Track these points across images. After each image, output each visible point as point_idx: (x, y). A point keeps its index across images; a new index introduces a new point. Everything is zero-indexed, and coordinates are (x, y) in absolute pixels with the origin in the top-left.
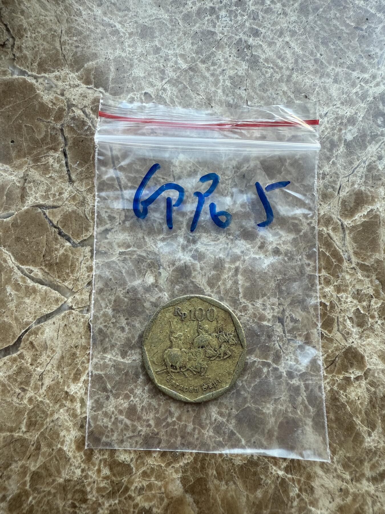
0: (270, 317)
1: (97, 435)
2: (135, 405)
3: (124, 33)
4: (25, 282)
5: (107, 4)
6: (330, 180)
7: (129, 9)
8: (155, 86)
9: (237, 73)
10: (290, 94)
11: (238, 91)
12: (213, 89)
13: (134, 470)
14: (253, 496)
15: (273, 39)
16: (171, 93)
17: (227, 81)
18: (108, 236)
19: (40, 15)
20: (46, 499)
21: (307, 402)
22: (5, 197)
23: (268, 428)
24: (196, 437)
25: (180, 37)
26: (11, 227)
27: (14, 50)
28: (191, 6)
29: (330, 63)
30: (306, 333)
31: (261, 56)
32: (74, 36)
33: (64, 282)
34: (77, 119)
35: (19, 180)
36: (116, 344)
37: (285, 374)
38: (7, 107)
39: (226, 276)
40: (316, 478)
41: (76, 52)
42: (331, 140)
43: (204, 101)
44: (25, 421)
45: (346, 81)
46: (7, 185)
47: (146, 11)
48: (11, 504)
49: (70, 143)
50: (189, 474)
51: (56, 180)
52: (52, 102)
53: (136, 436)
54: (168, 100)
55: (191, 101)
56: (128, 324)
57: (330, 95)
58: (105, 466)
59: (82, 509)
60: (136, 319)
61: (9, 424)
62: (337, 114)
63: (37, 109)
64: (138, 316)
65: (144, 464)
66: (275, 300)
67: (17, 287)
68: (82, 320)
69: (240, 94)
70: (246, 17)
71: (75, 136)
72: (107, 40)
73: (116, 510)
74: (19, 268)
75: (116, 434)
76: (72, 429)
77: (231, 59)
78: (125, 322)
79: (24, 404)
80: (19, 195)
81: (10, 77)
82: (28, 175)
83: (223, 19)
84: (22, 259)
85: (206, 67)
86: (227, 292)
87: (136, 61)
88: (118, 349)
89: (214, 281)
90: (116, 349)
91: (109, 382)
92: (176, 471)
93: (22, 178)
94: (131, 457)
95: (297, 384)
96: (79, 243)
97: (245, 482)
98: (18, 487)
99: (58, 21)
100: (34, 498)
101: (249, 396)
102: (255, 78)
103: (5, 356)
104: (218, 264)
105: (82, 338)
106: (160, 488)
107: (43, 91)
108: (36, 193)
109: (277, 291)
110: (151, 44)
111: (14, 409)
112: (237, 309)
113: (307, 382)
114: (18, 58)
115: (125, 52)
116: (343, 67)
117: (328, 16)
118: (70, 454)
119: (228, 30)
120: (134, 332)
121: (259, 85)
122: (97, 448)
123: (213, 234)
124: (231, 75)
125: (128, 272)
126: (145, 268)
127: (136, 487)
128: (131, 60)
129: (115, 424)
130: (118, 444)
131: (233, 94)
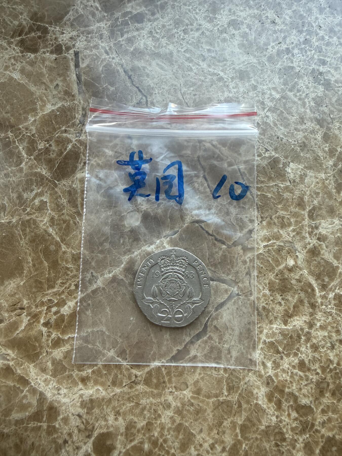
1: (281, 388)
2: (303, 360)
3: (227, 78)
5: (210, 58)
7: (226, 60)
8: (260, 115)
9: (317, 95)
11: (321, 109)
12: (303, 110)
13: (315, 410)
15: (337, 65)
16: (273, 118)
17: (311, 102)
18: (252, 235)
19: (162, 75)
20: (255, 444)
22: (169, 220)
25: (269, 74)
26: (178, 241)
28: (271, 49)
31: (332, 79)
32: (190, 87)
33: (228, 276)
34: (209, 151)
35: (176, 204)
41: (195, 100)
43: (298, 120)
44: (225, 387)
46: (168, 210)
47: (239, 59)
48: (230, 453)
49: (207, 169)
53: (310, 384)
54: (272, 124)
55: (289, 122)
56: (283, 299)
58: (293, 411)
59: (284, 447)
60: (288, 294)
61: (214, 392)
64: (289, 292)
65: (321, 403)
68: (249, 302)
69: (323, 110)
70: (313, 51)
72: (216, 86)
73: (309, 442)
75: (294, 385)
76: (261, 387)
77: (310, 85)
78: (281, 297)
79: (221, 374)
80: (179, 216)
83: (298, 56)
85: (294, 94)
87: (241, 99)
88: (280, 319)
89: (339, 255)
90: (279, 320)
91: (281, 346)
94: (310, 400)
96: (232, 244)
98: (232, 438)
99: (176, 78)
100: (246, 445)
102: (331, 96)
103: (198, 340)
104: (338, 241)
110: (249, 83)
111: (215, 379)
115: (232, 93)
118: (265, 406)
119: (302, 63)
120: (288, 304)
121: (336, 101)
122: (283, 398)
123: (329, 220)
124: (313, 97)
125: (273, 260)
126: (285, 254)
127: (320, 422)
128: (237, 98)
129: (291, 377)
130: (298, 392)
131: (318, 111)
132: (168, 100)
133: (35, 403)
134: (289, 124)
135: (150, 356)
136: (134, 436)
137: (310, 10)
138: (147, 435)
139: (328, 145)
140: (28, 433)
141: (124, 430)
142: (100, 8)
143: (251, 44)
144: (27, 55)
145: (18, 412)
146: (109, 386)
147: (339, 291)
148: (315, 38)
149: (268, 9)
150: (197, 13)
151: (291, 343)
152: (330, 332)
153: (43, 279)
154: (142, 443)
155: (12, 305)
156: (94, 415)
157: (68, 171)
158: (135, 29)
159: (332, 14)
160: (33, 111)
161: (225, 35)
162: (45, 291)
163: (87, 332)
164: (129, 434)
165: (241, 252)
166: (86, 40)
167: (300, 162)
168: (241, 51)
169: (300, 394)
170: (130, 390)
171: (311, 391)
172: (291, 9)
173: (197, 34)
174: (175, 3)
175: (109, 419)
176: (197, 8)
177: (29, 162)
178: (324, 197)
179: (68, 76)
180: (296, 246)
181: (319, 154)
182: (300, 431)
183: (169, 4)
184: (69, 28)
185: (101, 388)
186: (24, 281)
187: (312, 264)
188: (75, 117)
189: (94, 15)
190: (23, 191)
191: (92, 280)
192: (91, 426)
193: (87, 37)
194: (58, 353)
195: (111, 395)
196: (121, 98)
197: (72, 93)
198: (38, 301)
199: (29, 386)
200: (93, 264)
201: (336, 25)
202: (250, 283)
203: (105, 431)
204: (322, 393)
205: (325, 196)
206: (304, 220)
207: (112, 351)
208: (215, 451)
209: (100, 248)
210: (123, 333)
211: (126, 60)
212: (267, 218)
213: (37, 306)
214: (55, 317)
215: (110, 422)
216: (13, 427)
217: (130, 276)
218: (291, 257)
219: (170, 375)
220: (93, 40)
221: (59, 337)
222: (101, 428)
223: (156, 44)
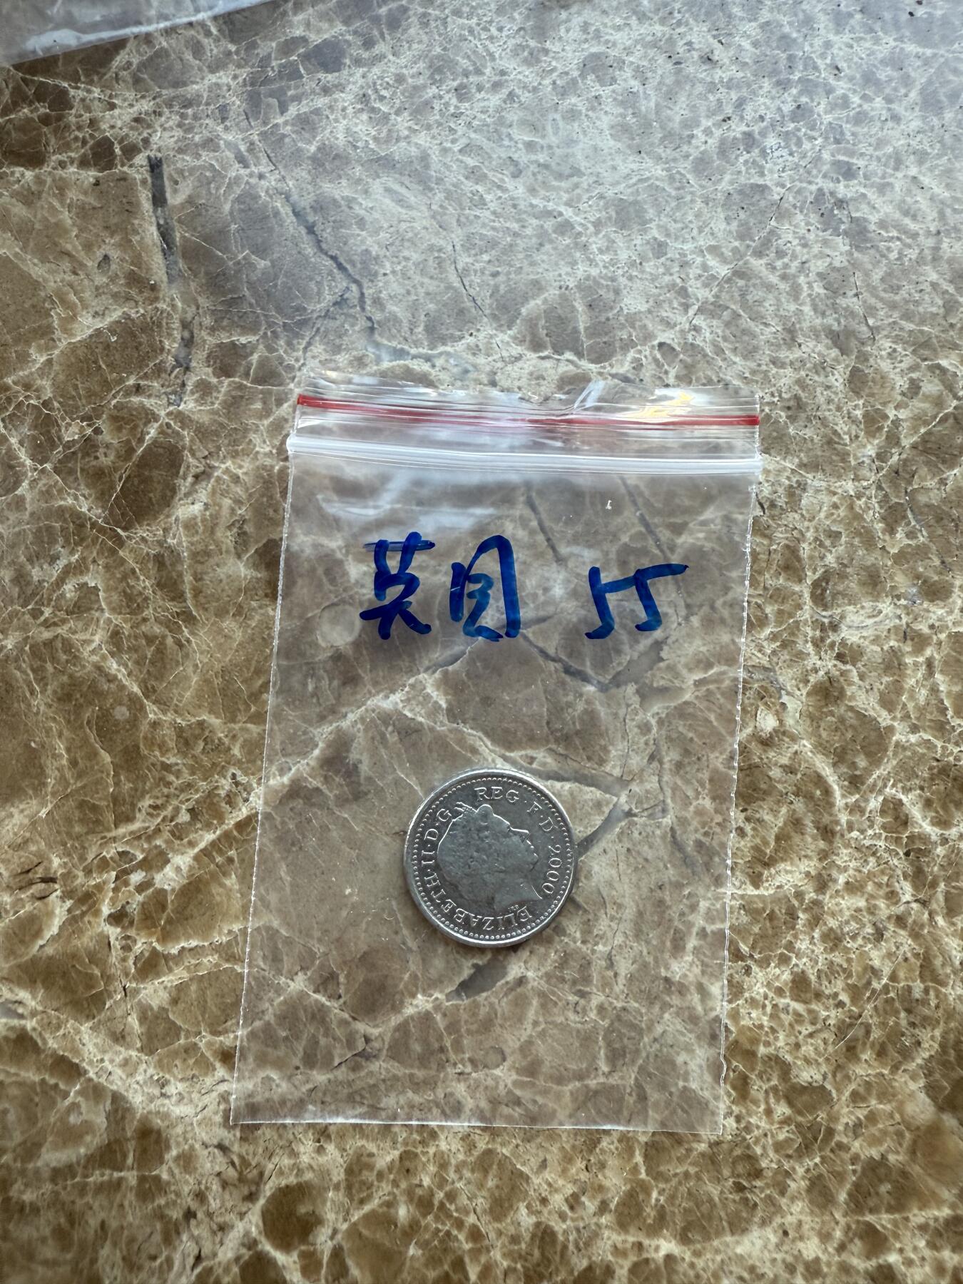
1: (747, 1046)
2: (803, 972)
3: (583, 225)
5: (532, 167)
7: (580, 171)
8: (675, 325)
9: (831, 264)
10: (945, 286)
11: (842, 302)
12: (793, 307)
13: (834, 1095)
15: (883, 177)
16: (712, 333)
17: (815, 285)
18: (664, 654)
19: (400, 221)
20: (683, 1189)
22: (437, 622)
24: (933, 1004)
25: (699, 210)
27: (368, 308)
28: (703, 138)
31: (871, 217)
32: (481, 253)
33: (600, 765)
39: (912, 682)
41: (496, 289)
43: (779, 336)
44: (602, 1052)
46: (434, 596)
47: (614, 168)
48: (620, 1214)
50: (937, 1076)
53: (822, 1030)
54: (709, 350)
55: (755, 342)
56: (748, 819)
58: (778, 1101)
59: (757, 1191)
60: (760, 807)
61: (573, 1066)
64: (763, 800)
65: (848, 1077)
68: (658, 832)
69: (849, 306)
70: (819, 141)
72: (555, 249)
73: (820, 1176)
74: (506, 759)
75: (781, 1036)
76: (696, 1047)
77: (812, 236)
78: (742, 816)
79: (592, 1020)
81: (374, 368)
83: (776, 154)
84: (506, 739)
85: (767, 264)
86: (921, 710)
87: (623, 281)
88: (742, 872)
89: (893, 696)
90: (738, 873)
91: (744, 940)
92: (914, 1077)
94: (822, 1071)
96: (610, 682)
98: (625, 1179)
99: (441, 226)
100: (661, 1192)
102: (870, 267)
104: (891, 660)
106: (891, 1116)
110: (644, 237)
111: (575, 1034)
112: (949, 741)
114: (379, 322)
115: (597, 265)
118: (706, 1094)
119: (789, 176)
120: (763, 833)
121: (882, 280)
122: (753, 1070)
123: (868, 604)
124: (820, 270)
125: (720, 717)
126: (752, 701)
127: (847, 1124)
128: (613, 279)
129: (774, 1016)
130: (790, 1052)
131: (835, 308)
132: (421, 291)
133: (101, 1121)
134: (756, 349)
135: (401, 986)
136: (368, 1188)
137: (808, 21)
138: (404, 1185)
139: (861, 402)
140: (89, 1198)
141: (342, 1176)
142: (214, 31)
143: (646, 126)
144: (13, 173)
145: (56, 1147)
146: (297, 1068)
147: (893, 791)
148: (824, 102)
149: (691, 21)
150: (491, 38)
151: (770, 932)
152: (872, 897)
153: (100, 799)
154: (390, 1204)
155: (22, 873)
156: (261, 1142)
157: (150, 499)
158: (318, 90)
159: (871, 30)
160: (42, 336)
161: (574, 100)
162: (109, 830)
163: (230, 932)
164: (357, 1185)
165: (637, 699)
166: (180, 125)
167: (787, 453)
168: (619, 145)
169: (796, 1058)
170: (352, 1076)
171: (825, 1049)
172: (755, 20)
173: (495, 100)
174: (430, 11)
175: (302, 1149)
176: (491, 22)
177: (40, 479)
178: (852, 545)
179: (136, 232)
180: (781, 679)
181: (838, 428)
182: (798, 1150)
183: (411, 13)
184: (128, 90)
185: (274, 1075)
186: (50, 806)
187: (823, 725)
188: (162, 349)
189: (197, 50)
190: (30, 560)
191: (235, 794)
192: (255, 1172)
193: (183, 116)
194: (155, 992)
195: (304, 1090)
196: (290, 288)
197: (149, 280)
198: (90, 856)
199: (82, 1079)
200: (236, 751)
201: (882, 62)
202: (659, 782)
203: (292, 1180)
204: (851, 1051)
205: (856, 541)
206: (799, 607)
207: (300, 977)
208: (580, 1212)
209: (253, 709)
210: (326, 931)
211: (297, 181)
212: (701, 606)
213: (88, 872)
214: (140, 898)
215: (305, 1159)
216: (48, 1187)
217: (337, 779)
218: (768, 707)
219: (458, 1031)
220: (201, 126)
221: (154, 948)
222: (281, 1173)
223: (379, 132)
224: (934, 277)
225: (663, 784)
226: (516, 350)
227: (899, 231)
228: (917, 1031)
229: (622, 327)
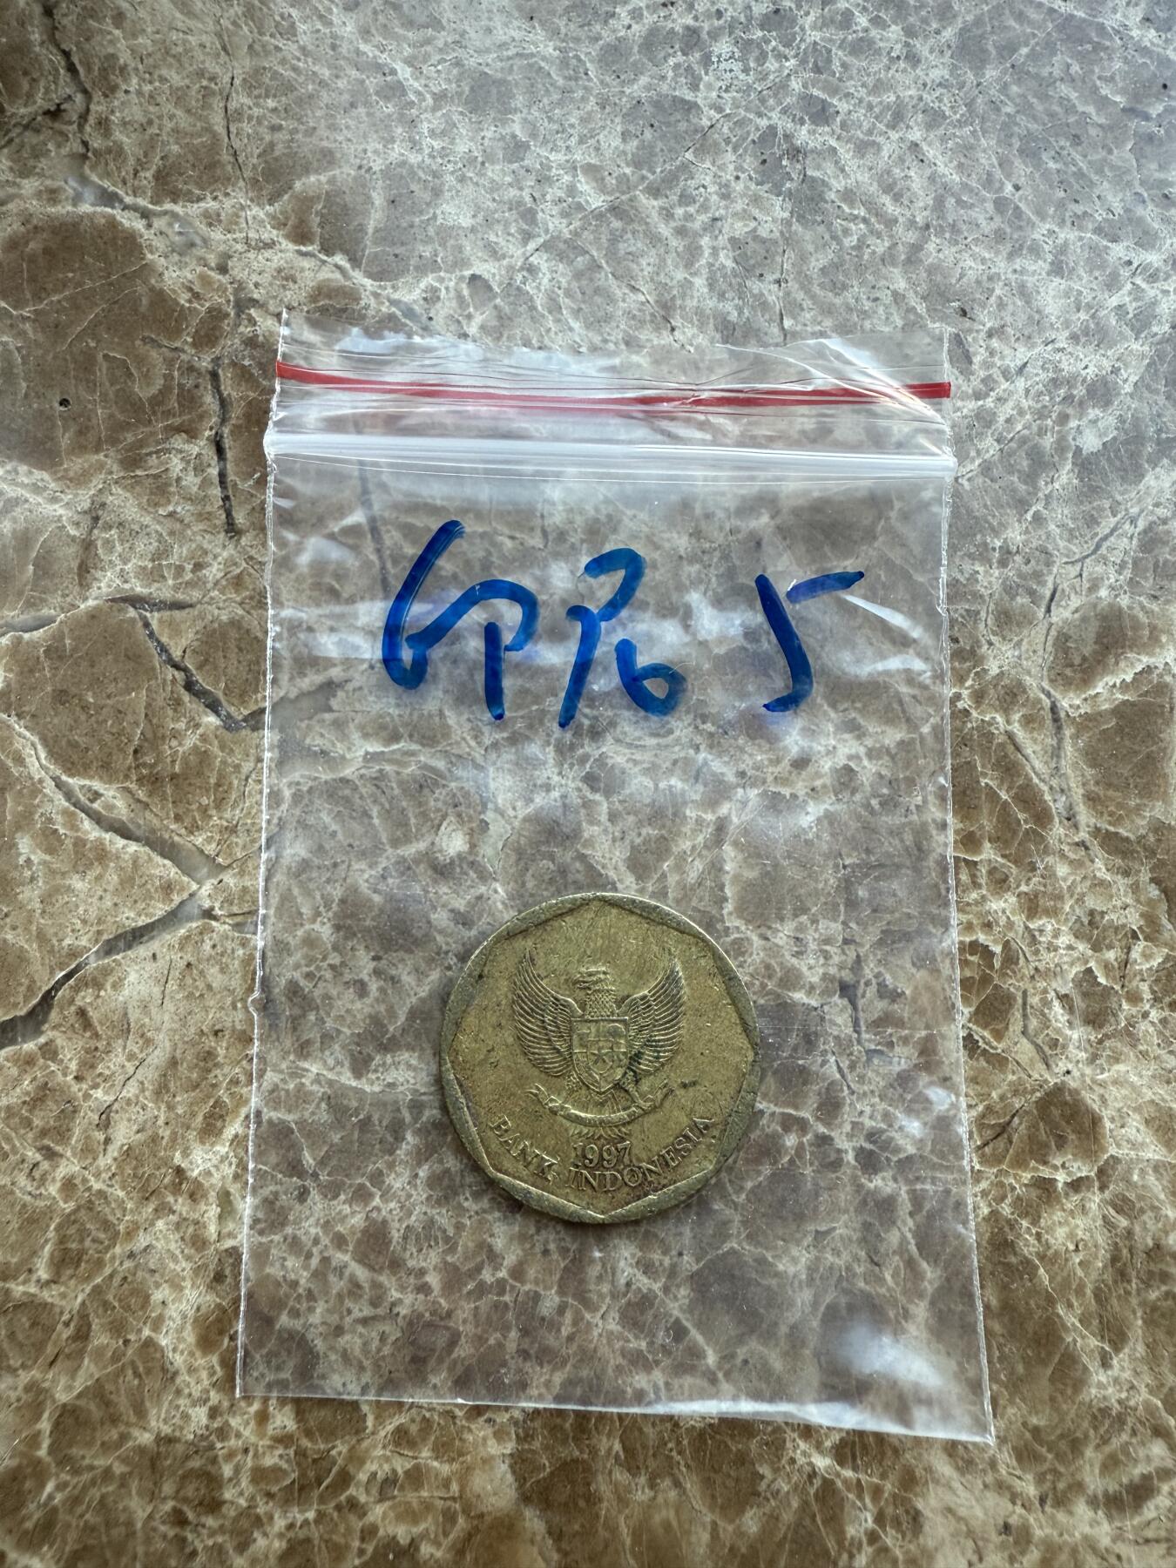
0: (815, 979)
1: (264, 1307)
2: (385, 1222)
3: (418, 93)
4: (74, 827)
6: (1024, 569)
7: (439, 22)
8: (504, 257)
9: (755, 230)
10: (913, 301)
11: (755, 286)
12: (680, 275)
13: (370, 1422)
14: (730, 1528)
15: (870, 132)
16: (551, 280)
17: (722, 254)
18: (334, 703)
19: (171, 28)
20: (95, 1493)
21: (913, 1248)
22: (31, 568)
23: (792, 1321)
24: (565, 1332)
25: (589, 113)
26: (42, 658)
27: (88, 129)
28: (627, 21)
29: (1042, 216)
30: (924, 1033)
31: (833, 182)
32: (267, 96)
33: (192, 832)
34: (263, 346)
35: (76, 518)
36: (339, 1032)
37: (850, 1157)
38: (55, 298)
39: (686, 845)
40: (931, 1486)
41: (272, 145)
42: (1036, 446)
43: (649, 309)
44: (48, 1248)
45: (1091, 271)
46: (39, 531)
47: (489, 31)
49: (236, 413)
50: (536, 1445)
51: (188, 526)
52: (190, 290)
53: (383, 1318)
54: (539, 302)
55: (609, 308)
56: (377, 973)
57: (1038, 312)
58: (282, 1404)
59: (205, 1531)
60: (402, 960)
62: (1057, 370)
63: (143, 309)
64: (411, 952)
66: (835, 928)
67: (50, 840)
69: (762, 294)
70: (792, 63)
71: (252, 395)
72: (369, 114)
73: (308, 1540)
74: (59, 785)
75: (320, 1308)
77: (739, 187)
78: (372, 965)
79: (49, 1197)
80: (75, 565)
81: (70, 208)
82: (103, 505)
83: (723, 66)
84: (68, 756)
85: (662, 208)
86: (686, 893)
88: (343, 1047)
89: (651, 859)
90: (337, 1047)
91: (312, 1147)
92: (500, 1435)
93: (85, 512)
94: (364, 1381)
95: (889, 1190)
96: (245, 720)
97: (708, 1483)
98: (15, 1449)
99: (224, 49)
100: (61, 1487)
101: (737, 1218)
102: (811, 248)
104: (664, 806)
105: (235, 1008)
106: (446, 1484)
107: (166, 257)
108: (125, 561)
109: (841, 901)
110: (500, 130)
111: (18, 1208)
113: (919, 1187)
114: (96, 152)
115: (420, 150)
116: (1081, 228)
117: (1045, 72)
118: (179, 1360)
119: (734, 98)
120: (394, 999)
121: (822, 270)
124: (737, 234)
125: (386, 814)
126: (440, 805)
127: (374, 1475)
128: (435, 175)
129: (319, 1275)
130: (325, 1337)
131: (741, 292)
132: (169, 125)
134: (608, 318)
151: (356, 1147)
165: (274, 754)
169: (332, 1348)
171: (379, 1350)
180: (492, 785)
182: (287, 1490)
187: (532, 869)
204: (418, 1366)
218: (461, 820)
224: (901, 284)
225: (272, 887)
226: (270, 233)
227: (869, 211)
228: (528, 1367)
229: (428, 240)
